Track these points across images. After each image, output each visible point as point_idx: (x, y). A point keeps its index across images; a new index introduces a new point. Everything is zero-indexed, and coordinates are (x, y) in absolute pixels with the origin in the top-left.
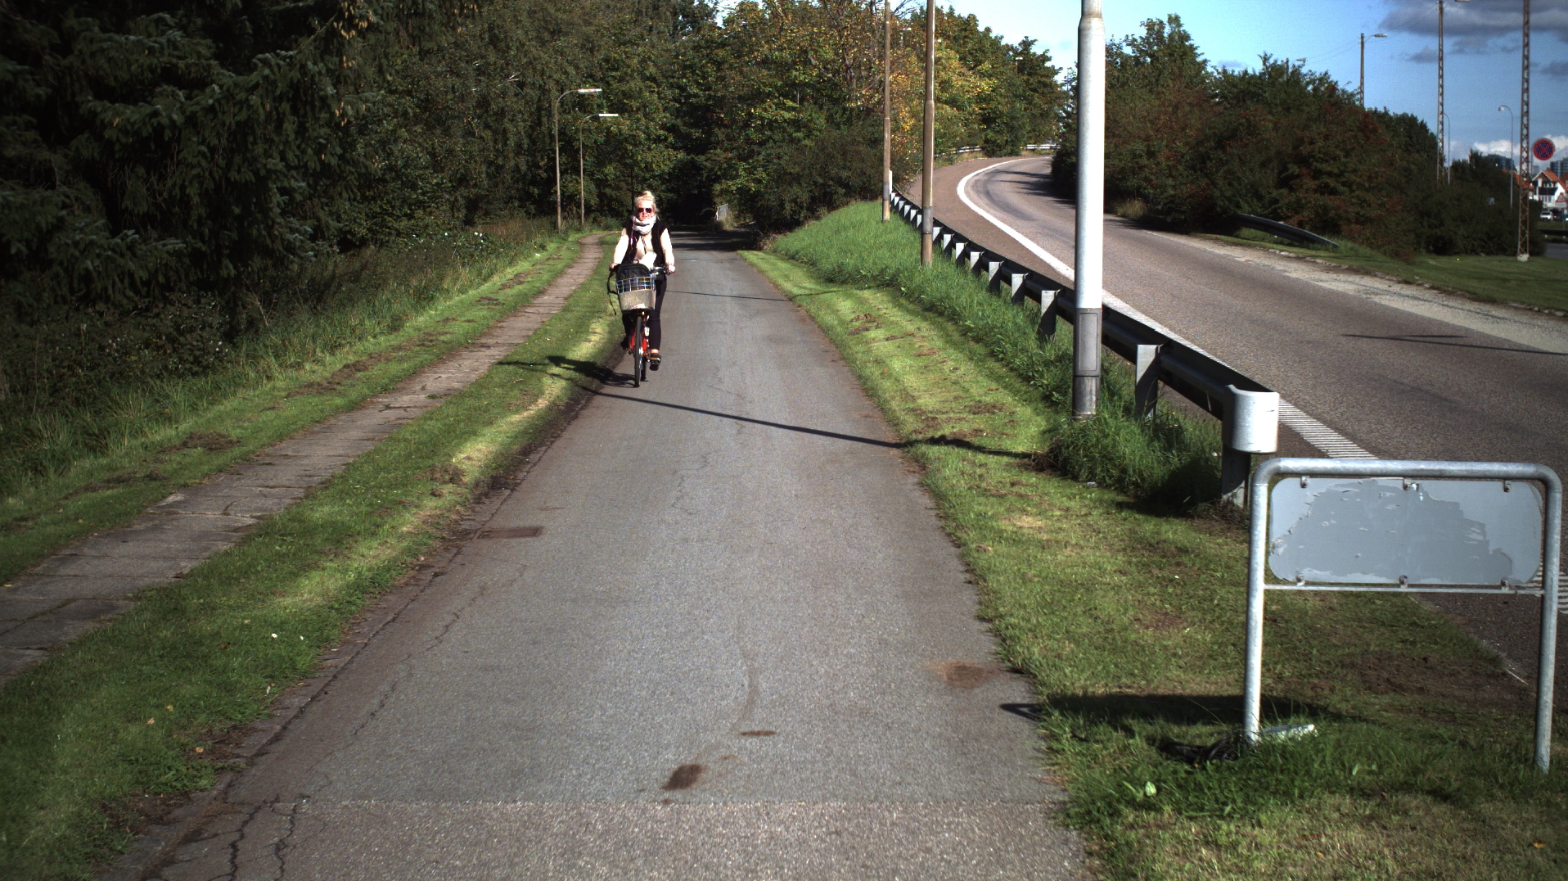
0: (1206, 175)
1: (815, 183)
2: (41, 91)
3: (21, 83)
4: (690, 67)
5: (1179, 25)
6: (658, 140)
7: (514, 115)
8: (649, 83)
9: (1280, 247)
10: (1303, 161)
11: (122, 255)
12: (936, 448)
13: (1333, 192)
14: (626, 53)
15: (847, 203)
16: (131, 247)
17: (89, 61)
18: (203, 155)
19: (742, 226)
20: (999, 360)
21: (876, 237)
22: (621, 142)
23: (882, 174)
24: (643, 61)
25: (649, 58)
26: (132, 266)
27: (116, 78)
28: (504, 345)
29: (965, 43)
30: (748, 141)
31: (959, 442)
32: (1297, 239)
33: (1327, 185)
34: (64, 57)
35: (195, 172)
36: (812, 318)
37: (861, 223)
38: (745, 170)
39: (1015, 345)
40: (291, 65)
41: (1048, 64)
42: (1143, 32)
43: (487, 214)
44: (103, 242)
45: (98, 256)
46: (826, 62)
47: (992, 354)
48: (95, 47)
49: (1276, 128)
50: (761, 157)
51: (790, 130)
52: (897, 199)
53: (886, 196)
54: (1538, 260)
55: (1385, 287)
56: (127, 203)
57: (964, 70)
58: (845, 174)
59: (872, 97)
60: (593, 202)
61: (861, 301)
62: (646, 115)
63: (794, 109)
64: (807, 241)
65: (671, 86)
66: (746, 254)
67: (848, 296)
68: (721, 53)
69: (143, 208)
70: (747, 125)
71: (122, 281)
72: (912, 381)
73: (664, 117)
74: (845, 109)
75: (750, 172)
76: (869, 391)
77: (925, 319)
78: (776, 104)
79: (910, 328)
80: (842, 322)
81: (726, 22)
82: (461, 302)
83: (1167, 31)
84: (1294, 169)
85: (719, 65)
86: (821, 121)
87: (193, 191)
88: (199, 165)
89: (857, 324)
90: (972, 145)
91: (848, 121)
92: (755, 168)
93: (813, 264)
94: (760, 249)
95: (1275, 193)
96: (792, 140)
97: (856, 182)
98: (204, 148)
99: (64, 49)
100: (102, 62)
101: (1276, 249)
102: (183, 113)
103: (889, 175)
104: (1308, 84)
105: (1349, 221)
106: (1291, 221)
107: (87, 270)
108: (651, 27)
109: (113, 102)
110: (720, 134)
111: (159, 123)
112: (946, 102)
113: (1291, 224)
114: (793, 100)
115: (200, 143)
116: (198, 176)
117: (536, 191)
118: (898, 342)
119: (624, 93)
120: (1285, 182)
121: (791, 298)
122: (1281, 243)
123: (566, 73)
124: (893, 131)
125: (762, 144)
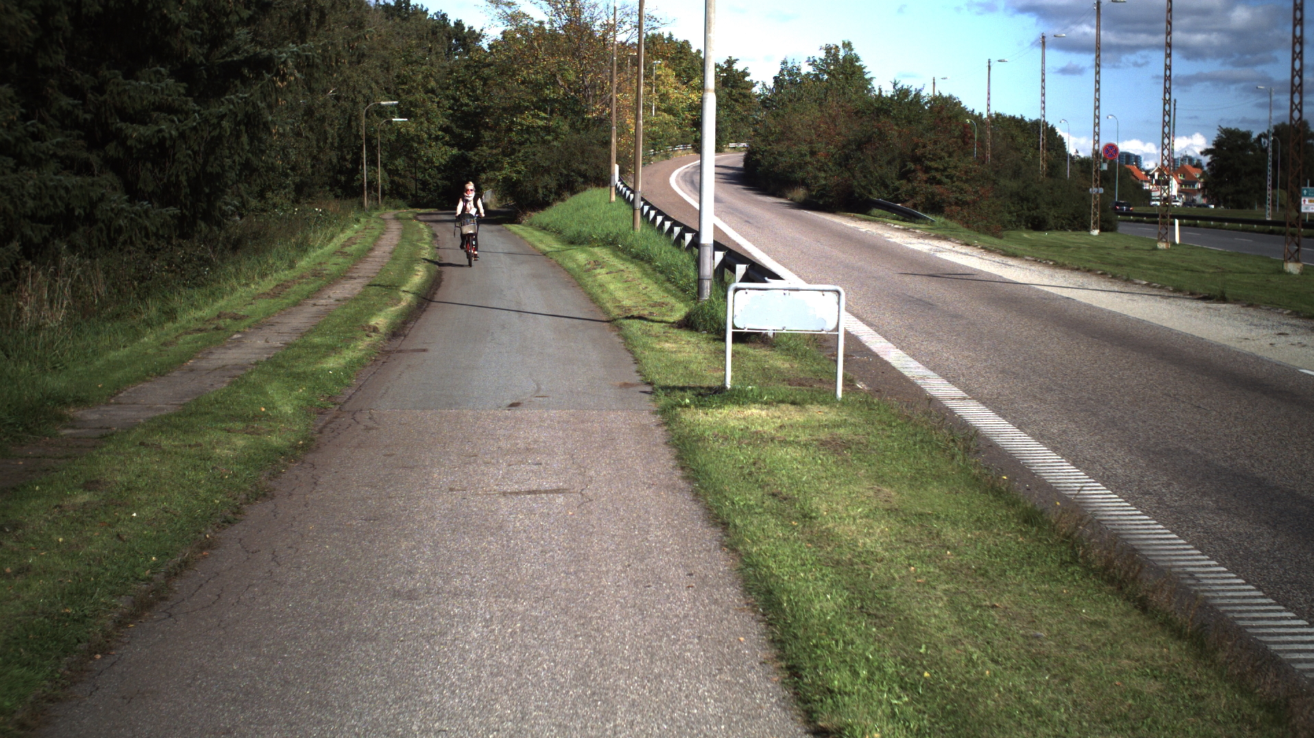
0: (849, 170)
1: (561, 174)
2: (88, 116)
3: (76, 111)
4: (463, 82)
5: (851, 50)
6: (437, 138)
7: (333, 121)
8: (430, 95)
9: (896, 222)
10: (917, 160)
11: (140, 217)
12: (628, 321)
13: (939, 183)
14: (412, 71)
15: (585, 189)
16: (146, 212)
17: (117, 99)
18: (189, 155)
19: (503, 207)
20: (671, 282)
21: (604, 213)
22: (408, 141)
23: (609, 167)
24: (426, 77)
25: (431, 75)
26: (147, 223)
27: (134, 108)
28: (363, 277)
29: (680, 63)
30: (511, 142)
31: (640, 318)
32: (908, 217)
33: (934, 178)
34: (101, 95)
35: (185, 166)
36: (560, 265)
37: (595, 203)
38: (508, 163)
39: (681, 273)
40: (246, 103)
41: (747, 79)
42: (822, 55)
43: (310, 196)
44: (128, 209)
45: (126, 217)
46: (569, 83)
47: (669, 280)
48: (120, 89)
49: (900, 136)
50: (520, 155)
51: (542, 133)
52: (621, 186)
53: (613, 184)
54: (1109, 235)
55: (951, 247)
56: (141, 185)
57: (679, 85)
58: (584, 167)
59: (604, 110)
60: (386, 188)
61: (592, 254)
62: (428, 120)
63: (545, 119)
64: (555, 216)
65: (447, 97)
66: (509, 226)
67: (584, 251)
68: (486, 71)
69: (150, 189)
70: (510, 130)
71: (140, 233)
72: (620, 294)
73: (442, 121)
74: (583, 119)
75: (512, 165)
76: (594, 299)
77: (632, 263)
78: (533, 116)
79: (622, 268)
80: (579, 266)
81: (490, 47)
82: (323, 253)
83: (842, 54)
84: (911, 166)
85: (485, 81)
86: (566, 127)
87: (183, 178)
88: (187, 162)
89: (588, 266)
90: (685, 144)
91: (587, 128)
92: (516, 162)
93: (560, 233)
94: (519, 223)
95: (897, 183)
96: (544, 142)
97: (591, 173)
98: (190, 152)
99: (100, 89)
100: (126, 98)
101: (892, 224)
102: (177, 130)
103: (616, 168)
104: (926, 103)
105: (950, 204)
106: (908, 204)
107: (120, 226)
108: (430, 49)
109: (132, 123)
110: (487, 135)
111: (163, 137)
112: (665, 111)
113: (908, 206)
114: (545, 111)
115: (187, 149)
116: (186, 169)
117: (343, 179)
118: (613, 275)
119: (411, 103)
120: (905, 175)
121: (545, 254)
122: (898, 219)
123: (371, 88)
124: (619, 135)
125: (521, 144)
